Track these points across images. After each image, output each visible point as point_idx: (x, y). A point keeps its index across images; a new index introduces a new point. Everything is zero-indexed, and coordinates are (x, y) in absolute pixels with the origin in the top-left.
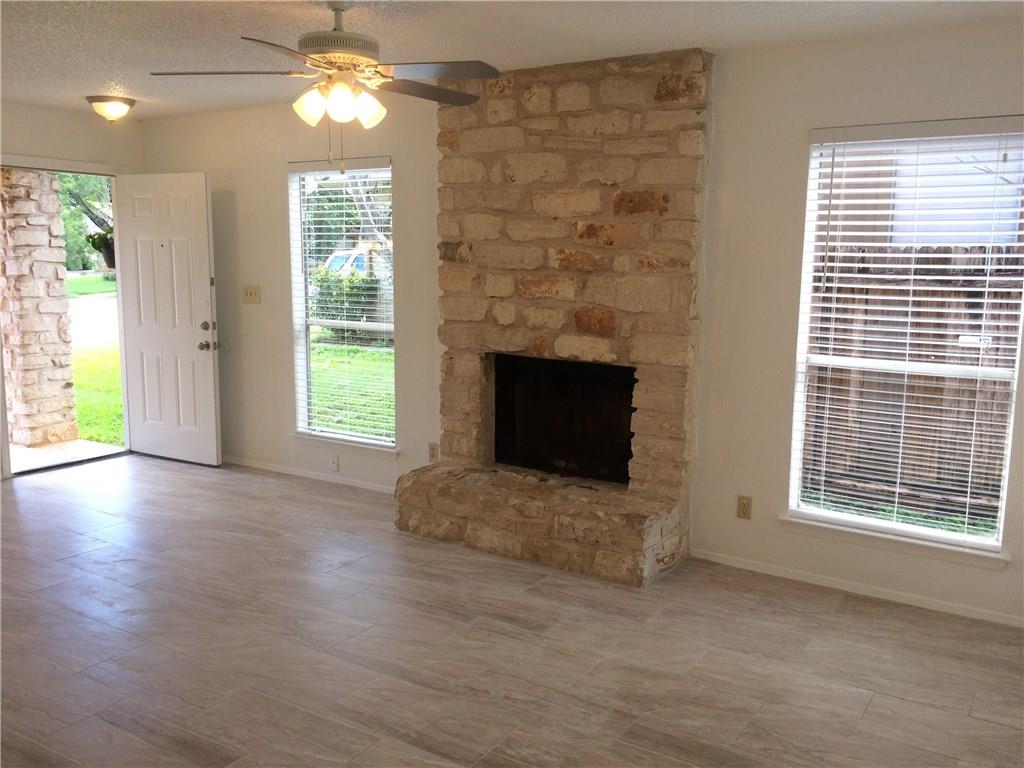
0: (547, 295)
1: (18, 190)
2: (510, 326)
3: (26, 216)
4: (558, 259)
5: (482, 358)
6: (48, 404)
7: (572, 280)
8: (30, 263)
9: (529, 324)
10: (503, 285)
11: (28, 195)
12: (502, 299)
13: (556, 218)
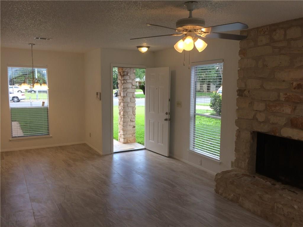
0: (279, 111)
1: (125, 73)
2: (263, 122)
3: (126, 80)
4: (284, 97)
5: (251, 133)
6: (129, 132)
7: (290, 106)
8: (126, 93)
9: (271, 122)
10: (261, 106)
11: (127, 74)
12: (260, 111)
13: (284, 81)
